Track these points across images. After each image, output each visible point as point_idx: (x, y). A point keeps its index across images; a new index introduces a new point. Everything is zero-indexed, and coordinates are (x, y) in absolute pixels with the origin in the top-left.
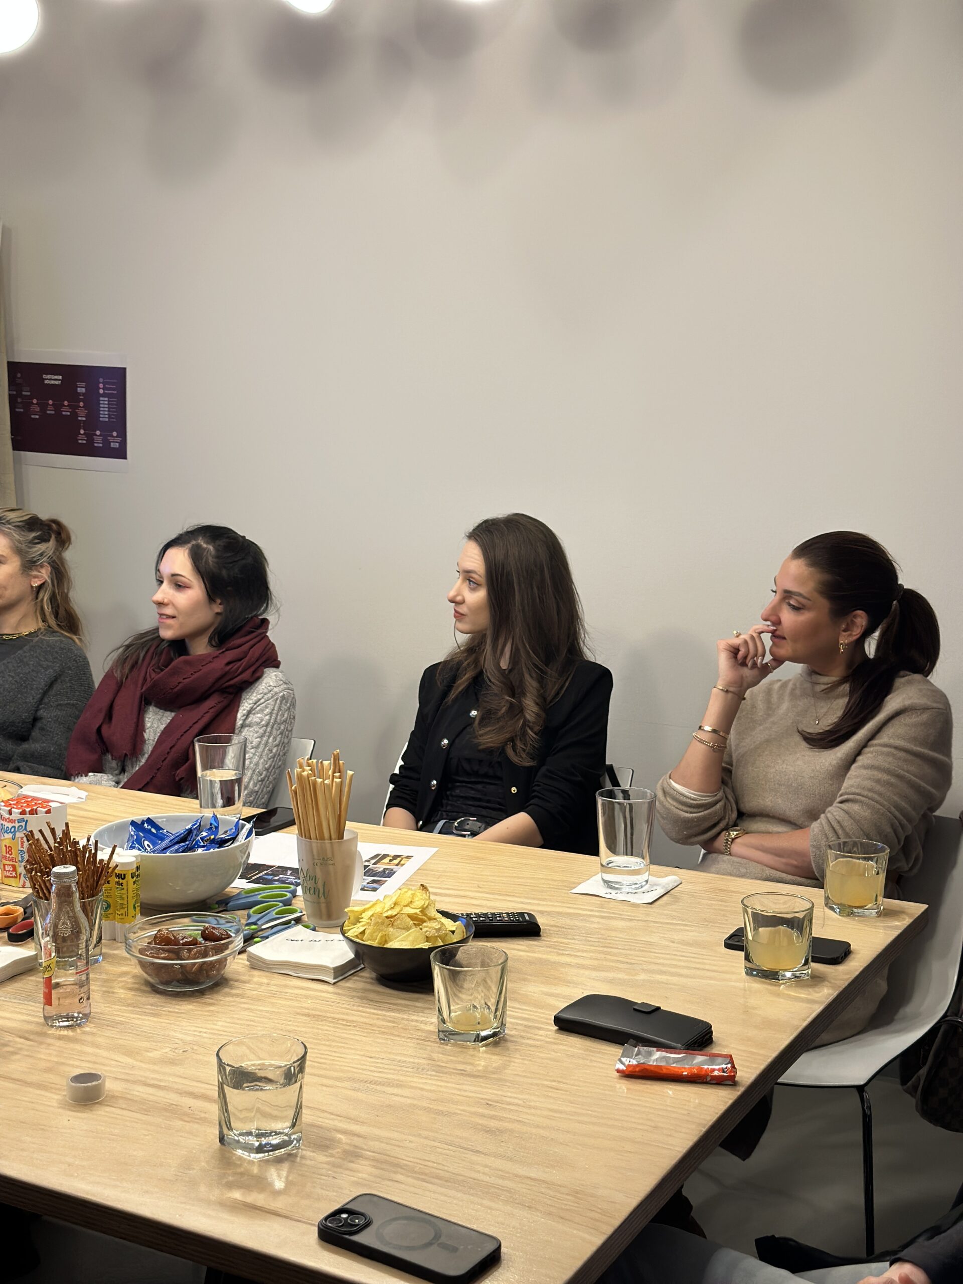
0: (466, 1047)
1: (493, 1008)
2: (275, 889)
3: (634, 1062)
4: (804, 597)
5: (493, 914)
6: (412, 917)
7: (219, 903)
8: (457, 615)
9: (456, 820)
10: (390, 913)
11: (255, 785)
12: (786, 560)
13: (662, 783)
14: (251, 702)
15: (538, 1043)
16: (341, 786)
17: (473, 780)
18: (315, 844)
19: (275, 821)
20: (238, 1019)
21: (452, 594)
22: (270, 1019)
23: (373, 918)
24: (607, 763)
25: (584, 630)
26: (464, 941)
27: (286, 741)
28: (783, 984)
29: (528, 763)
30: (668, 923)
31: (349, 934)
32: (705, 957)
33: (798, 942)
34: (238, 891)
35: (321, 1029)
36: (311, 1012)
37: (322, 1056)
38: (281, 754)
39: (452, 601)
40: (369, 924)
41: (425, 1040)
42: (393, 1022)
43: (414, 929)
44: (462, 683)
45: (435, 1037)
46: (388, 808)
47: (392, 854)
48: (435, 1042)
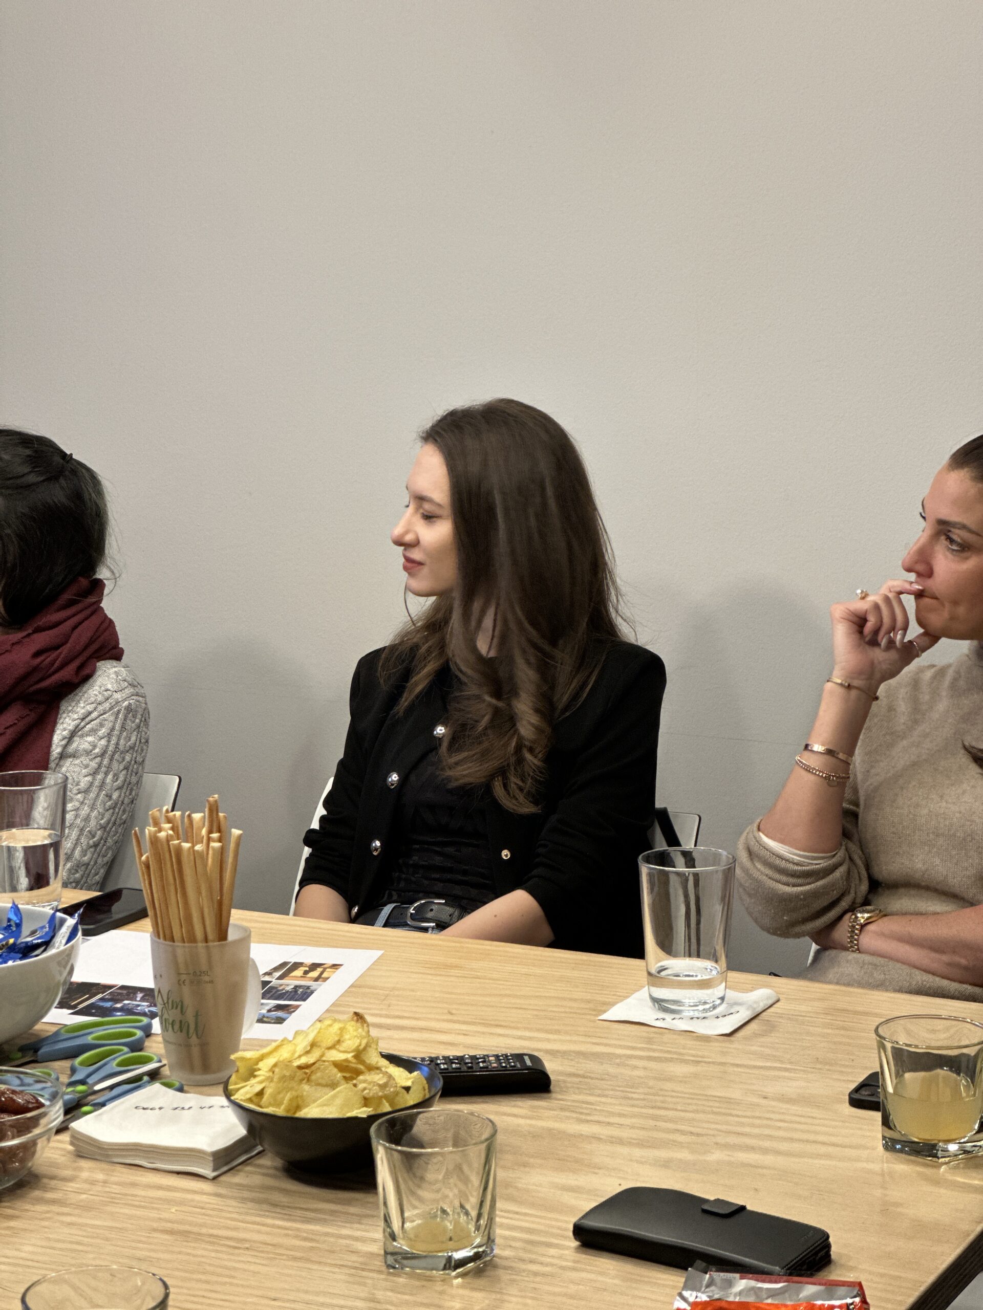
0: (430, 1279)
1: (474, 1214)
2: (117, 1025)
3: (704, 1298)
4: (970, 531)
5: (474, 1058)
6: (340, 1066)
7: (23, 1049)
8: (409, 565)
9: (412, 903)
10: (304, 1060)
11: (84, 853)
12: (940, 473)
13: (747, 838)
14: (76, 716)
15: (548, 1269)
16: (222, 851)
17: (440, 839)
18: (181, 950)
19: (118, 910)
20: (58, 1241)
21: (398, 531)
22: (107, 1239)
23: (277, 1070)
24: (659, 804)
25: (616, 589)
26: (425, 1103)
27: (134, 779)
28: (946, 1163)
29: (527, 808)
30: (755, 1067)
31: (237, 1097)
32: (817, 1121)
33: (968, 1096)
34: (54, 1029)
35: (194, 1256)
36: (176, 1227)
37: (196, 1299)
38: (126, 801)
39: (399, 543)
40: (270, 1079)
41: (363, 1270)
42: (312, 1240)
43: (343, 1087)
44: (420, 681)
45: (379, 1263)
46: (303, 884)
47: (309, 961)
48: (380, 1272)
